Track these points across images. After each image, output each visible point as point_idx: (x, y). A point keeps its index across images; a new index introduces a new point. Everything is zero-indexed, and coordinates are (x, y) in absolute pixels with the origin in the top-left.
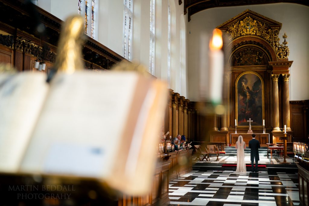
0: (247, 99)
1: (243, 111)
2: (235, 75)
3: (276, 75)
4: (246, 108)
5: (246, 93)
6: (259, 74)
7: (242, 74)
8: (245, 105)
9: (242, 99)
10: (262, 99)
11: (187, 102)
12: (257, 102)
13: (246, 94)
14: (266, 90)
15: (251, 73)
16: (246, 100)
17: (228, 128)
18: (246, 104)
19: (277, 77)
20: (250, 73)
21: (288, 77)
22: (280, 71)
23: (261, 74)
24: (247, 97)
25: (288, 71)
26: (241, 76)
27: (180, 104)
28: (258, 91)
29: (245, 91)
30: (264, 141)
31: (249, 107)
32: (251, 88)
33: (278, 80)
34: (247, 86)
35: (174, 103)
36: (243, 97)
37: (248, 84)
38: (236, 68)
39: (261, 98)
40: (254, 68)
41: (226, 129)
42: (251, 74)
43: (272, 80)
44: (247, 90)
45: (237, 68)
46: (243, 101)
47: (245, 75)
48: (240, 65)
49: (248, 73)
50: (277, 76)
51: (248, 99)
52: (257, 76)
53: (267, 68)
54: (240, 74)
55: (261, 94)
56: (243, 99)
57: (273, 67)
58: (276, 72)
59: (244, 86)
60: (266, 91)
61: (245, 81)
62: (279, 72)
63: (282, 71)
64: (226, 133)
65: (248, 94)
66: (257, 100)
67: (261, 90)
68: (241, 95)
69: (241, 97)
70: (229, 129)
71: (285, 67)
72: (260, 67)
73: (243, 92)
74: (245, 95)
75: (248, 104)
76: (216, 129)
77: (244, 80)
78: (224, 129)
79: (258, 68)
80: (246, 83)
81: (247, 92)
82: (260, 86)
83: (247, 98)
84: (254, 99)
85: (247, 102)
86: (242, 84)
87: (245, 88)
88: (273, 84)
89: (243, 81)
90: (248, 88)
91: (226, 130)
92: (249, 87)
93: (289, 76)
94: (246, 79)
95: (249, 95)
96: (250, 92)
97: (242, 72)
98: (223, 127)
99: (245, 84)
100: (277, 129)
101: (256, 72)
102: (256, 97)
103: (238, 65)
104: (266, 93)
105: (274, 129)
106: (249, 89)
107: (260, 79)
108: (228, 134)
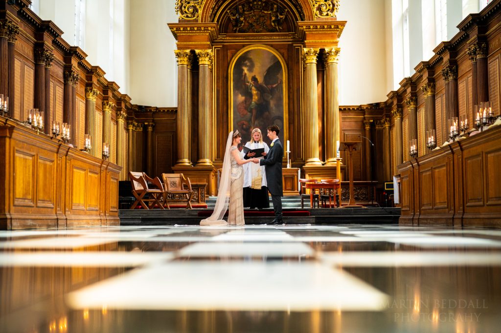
0: (253, 102)
1: (244, 126)
2: (228, 51)
3: (313, 50)
4: (251, 119)
5: (251, 89)
6: (277, 50)
7: (242, 50)
8: (249, 113)
9: (243, 102)
10: (283, 102)
11: (125, 101)
12: (274, 108)
13: (250, 91)
14: (291, 84)
15: (261, 48)
16: (251, 103)
17: (213, 162)
18: (251, 111)
19: (315, 55)
20: (259, 48)
21: (336, 55)
22: (321, 43)
23: (282, 51)
24: (254, 97)
25: (337, 43)
26: (240, 54)
27: (107, 100)
28: (274, 86)
29: (249, 84)
30: (289, 184)
31: (256, 118)
32: (260, 80)
33: (317, 61)
34: (253, 74)
35: (91, 90)
36: (243, 98)
37: (256, 72)
38: (230, 38)
39: (281, 99)
40: (266, 39)
41: (208, 162)
42: (260, 50)
43: (304, 62)
44: (252, 83)
45: (233, 38)
46: (245, 105)
47: (248, 51)
48: (240, 31)
49: (256, 48)
50: (315, 52)
51: (255, 102)
52: (274, 56)
53: (294, 38)
54: (239, 50)
55: (282, 93)
56: (245, 101)
57: (306, 33)
58: (313, 43)
59: (247, 75)
60: (292, 87)
61: (248, 64)
62: (318, 43)
63: (324, 43)
64: (208, 170)
65: (254, 92)
66: (272, 103)
67: (281, 83)
68: (241, 94)
69: (241, 98)
70: (216, 164)
71: (329, 33)
72: (278, 35)
73: (244, 86)
74: (248, 94)
75: (254, 112)
76: (186, 162)
77: (247, 62)
78: (204, 163)
79: (275, 38)
80: (251, 69)
81: (253, 88)
82: (279, 76)
83: (254, 100)
84: (268, 103)
85: (253, 107)
86: (243, 70)
87: (250, 80)
88: (305, 68)
89: (246, 66)
90: (254, 79)
91: (208, 164)
92: (257, 77)
93: (337, 53)
94: (251, 60)
95: (257, 94)
96: (259, 88)
97: (244, 46)
98: (203, 158)
99: (248, 70)
100: (315, 161)
101: (272, 46)
102: (272, 99)
103: (235, 32)
104: (291, 90)
105: (308, 161)
106: (258, 82)
107: (279, 61)
108: (212, 173)
